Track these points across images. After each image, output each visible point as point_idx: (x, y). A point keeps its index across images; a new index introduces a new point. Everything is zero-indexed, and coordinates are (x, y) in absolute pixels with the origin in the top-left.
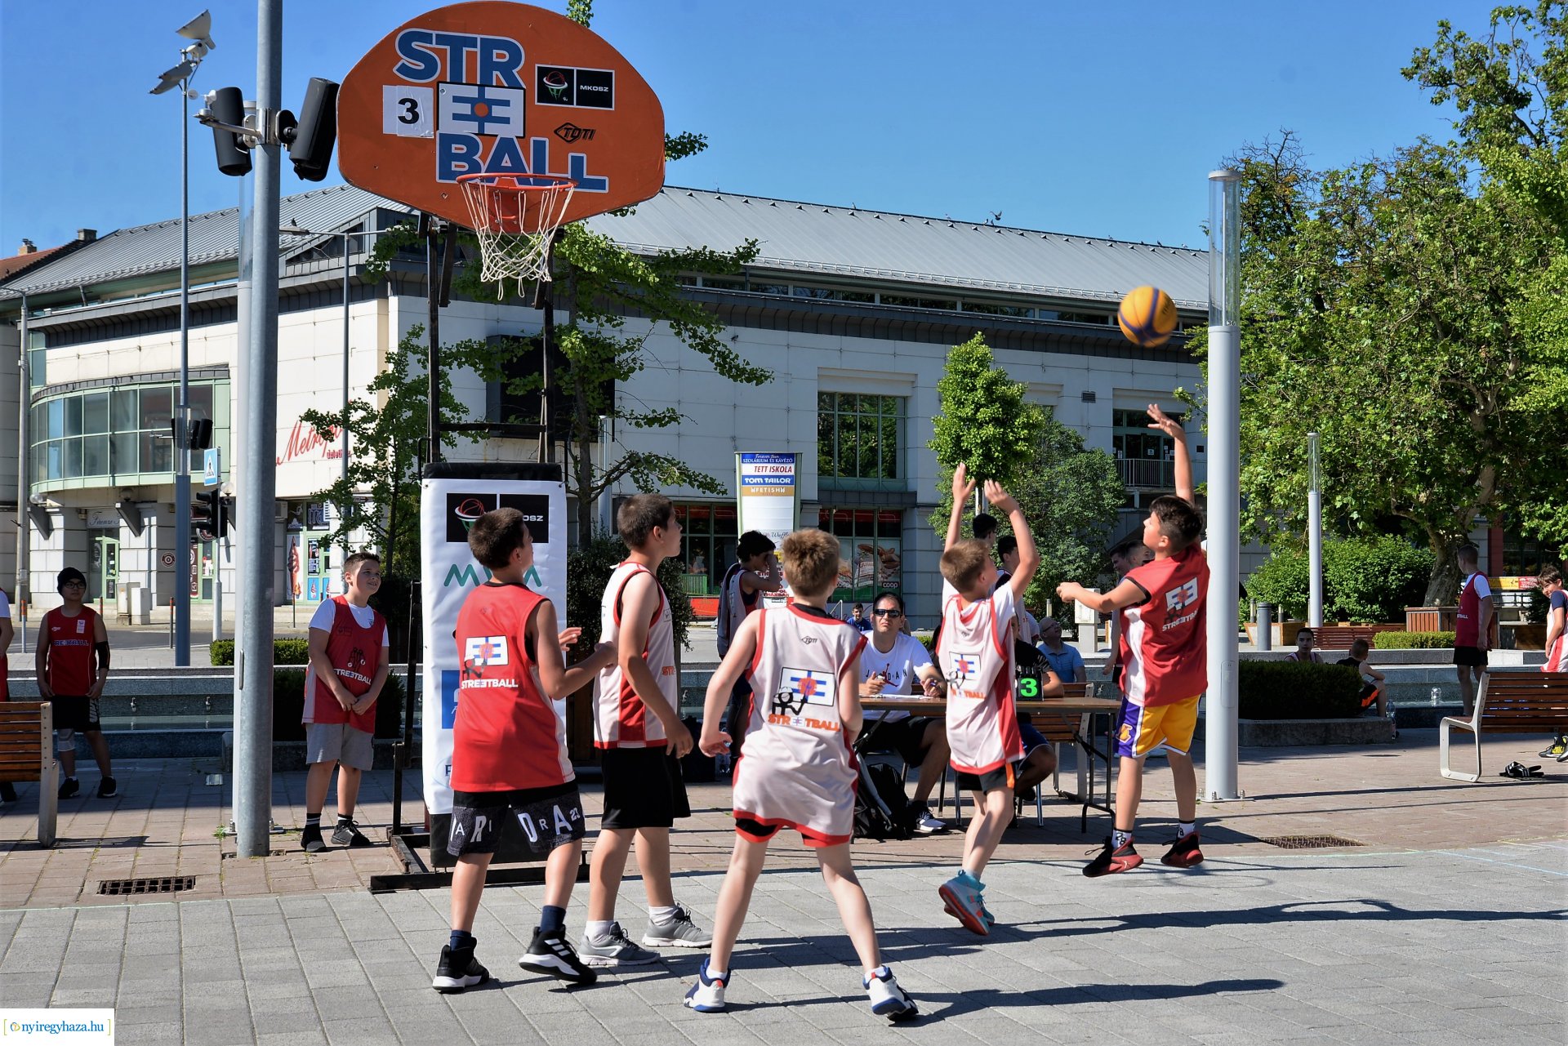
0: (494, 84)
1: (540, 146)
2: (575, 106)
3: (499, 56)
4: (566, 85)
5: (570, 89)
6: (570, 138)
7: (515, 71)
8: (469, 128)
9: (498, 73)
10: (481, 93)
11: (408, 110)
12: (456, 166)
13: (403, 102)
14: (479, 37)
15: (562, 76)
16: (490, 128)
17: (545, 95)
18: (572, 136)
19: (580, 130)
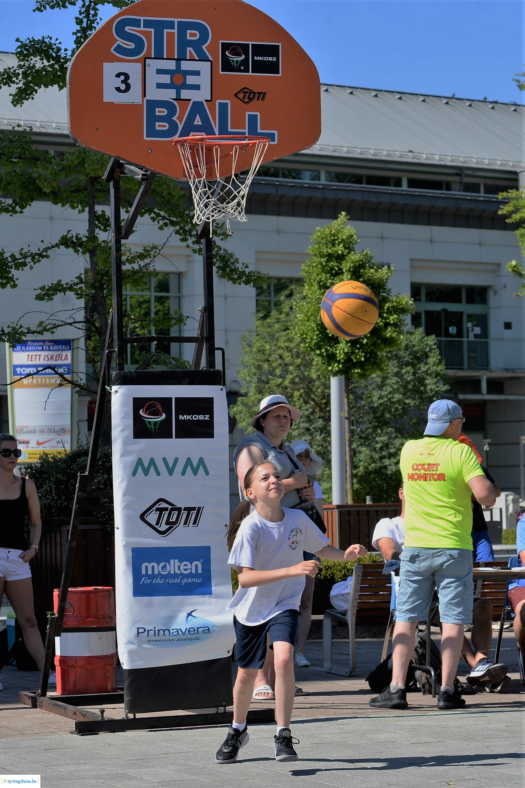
0: (188, 58)
1: (223, 107)
2: (250, 73)
3: (192, 35)
4: (243, 56)
5: (246, 61)
6: (246, 100)
7: (204, 47)
8: (169, 95)
9: (191, 49)
10: (178, 66)
11: (122, 82)
12: (159, 126)
13: (118, 75)
14: (176, 20)
15: (240, 50)
16: (185, 94)
17: (227, 66)
18: (248, 98)
19: (254, 93)
